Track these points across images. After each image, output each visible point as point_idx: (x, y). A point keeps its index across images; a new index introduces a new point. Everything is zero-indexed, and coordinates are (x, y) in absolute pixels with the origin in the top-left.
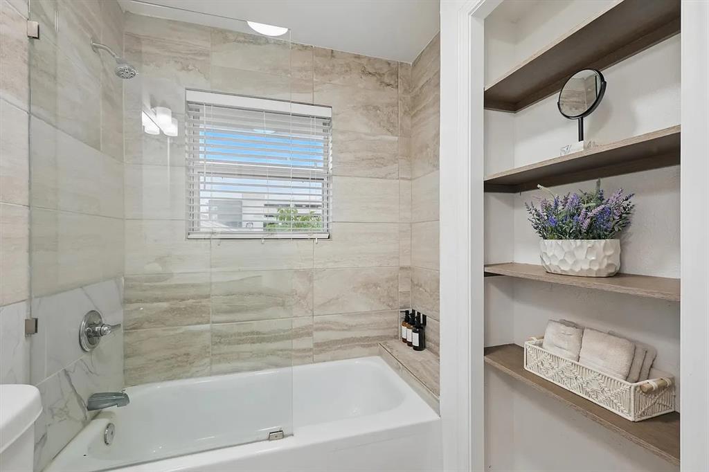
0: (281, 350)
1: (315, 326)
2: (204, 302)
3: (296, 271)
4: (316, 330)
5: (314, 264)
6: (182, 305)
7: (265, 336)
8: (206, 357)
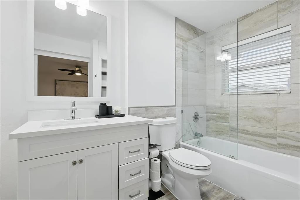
0: (258, 141)
1: (278, 135)
2: (227, 116)
3: (267, 108)
4: (279, 137)
5: (277, 105)
6: (221, 116)
7: (251, 133)
8: (228, 134)
